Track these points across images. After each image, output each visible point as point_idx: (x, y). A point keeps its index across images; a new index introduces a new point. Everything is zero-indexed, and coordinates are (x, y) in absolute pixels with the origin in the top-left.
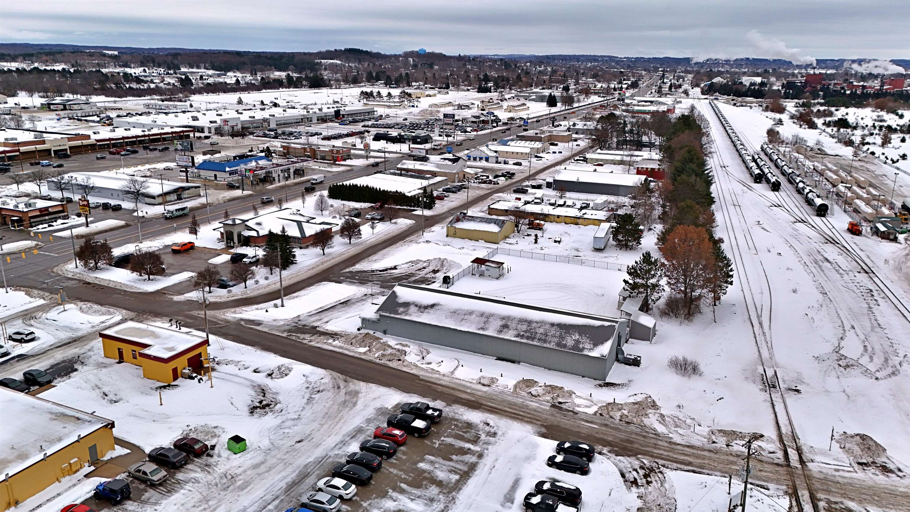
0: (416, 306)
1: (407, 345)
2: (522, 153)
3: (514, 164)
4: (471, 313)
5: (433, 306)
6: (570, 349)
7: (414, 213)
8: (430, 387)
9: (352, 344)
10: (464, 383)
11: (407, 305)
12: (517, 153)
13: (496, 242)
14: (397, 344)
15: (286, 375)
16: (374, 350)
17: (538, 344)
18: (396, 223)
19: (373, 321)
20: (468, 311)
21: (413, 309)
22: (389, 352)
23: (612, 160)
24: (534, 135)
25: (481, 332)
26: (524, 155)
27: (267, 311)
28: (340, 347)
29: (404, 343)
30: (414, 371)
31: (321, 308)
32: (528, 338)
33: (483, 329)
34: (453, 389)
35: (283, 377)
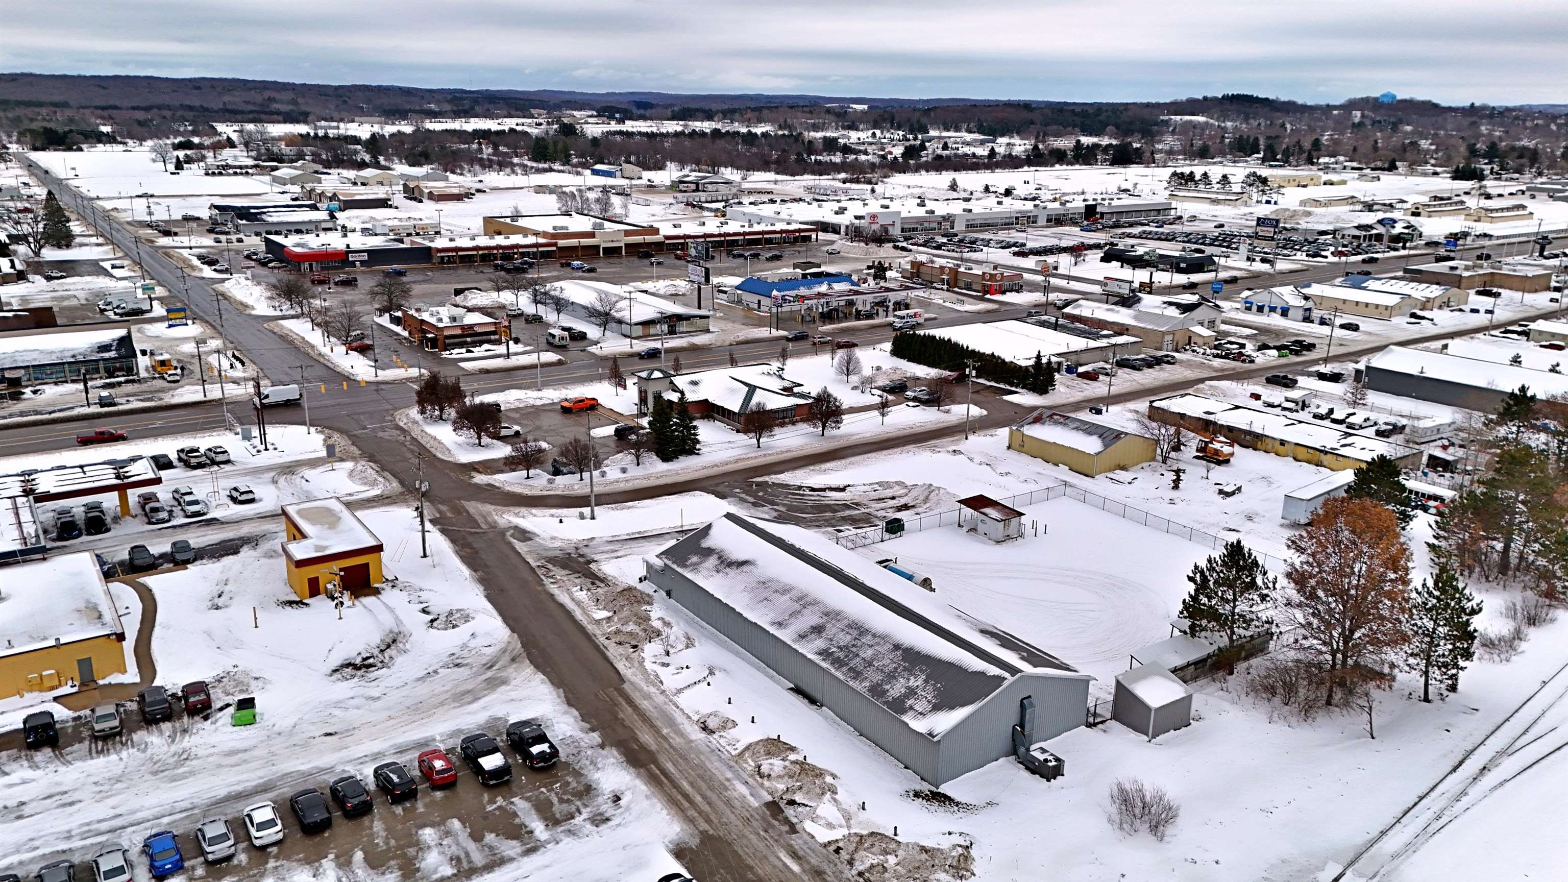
0: (720, 558)
2: (1377, 306)
3: (1343, 326)
4: (787, 591)
5: (743, 564)
6: (886, 703)
7: (1006, 398)
8: (616, 705)
9: (599, 601)
10: (676, 714)
11: (708, 551)
12: (1367, 305)
13: (1090, 473)
18: (948, 412)
21: (711, 562)
22: (629, 629)
24: (1447, 271)
25: (772, 630)
26: (1381, 310)
27: (561, 521)
28: (578, 603)
30: (628, 673)
32: (835, 661)
33: (780, 623)
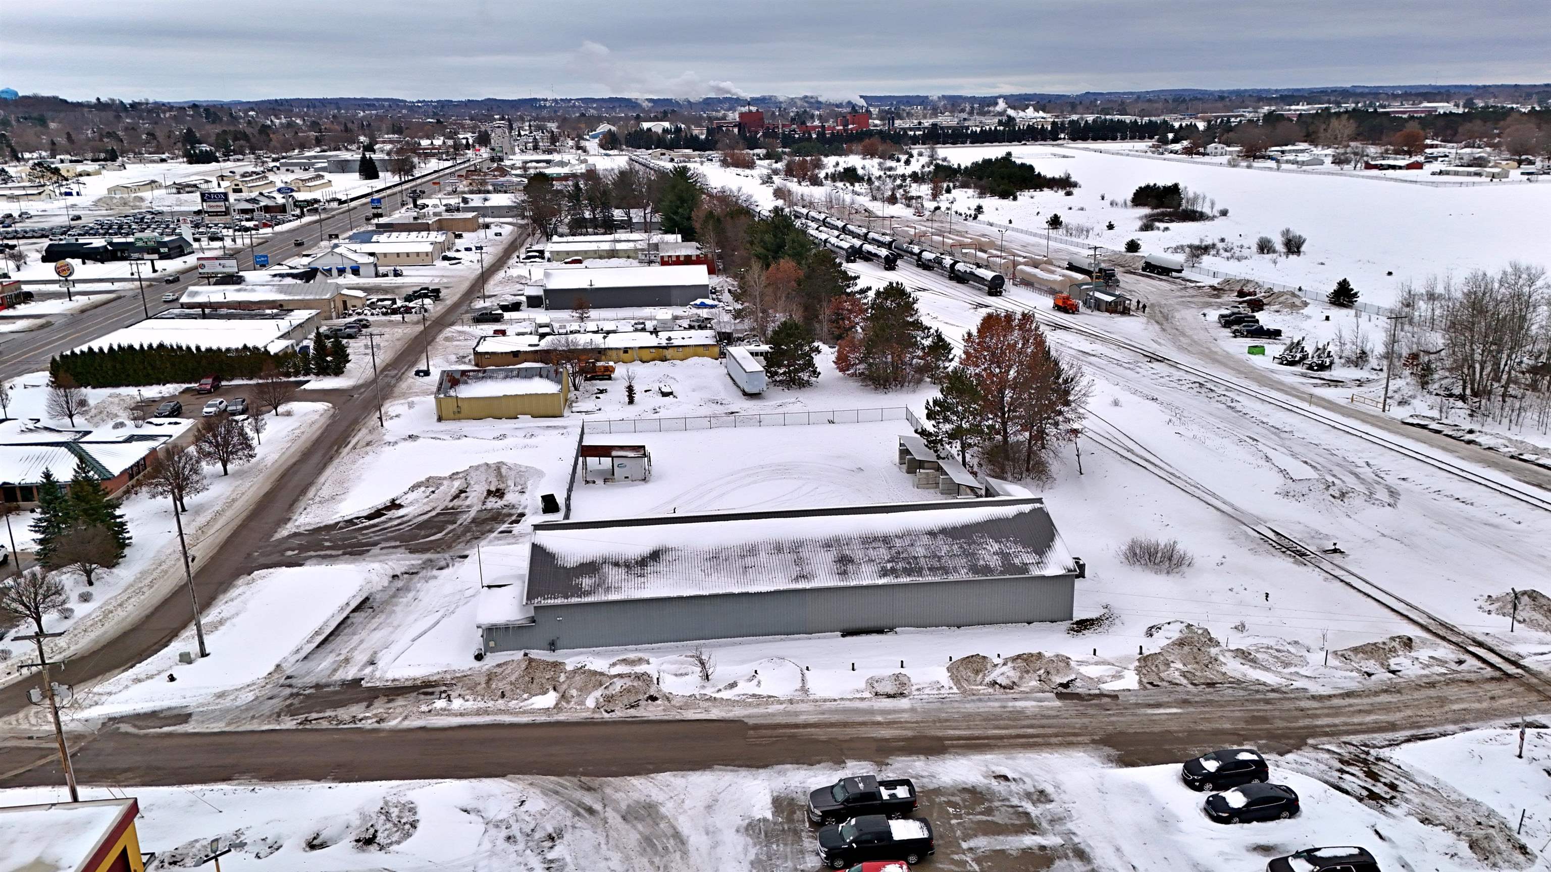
1: (640, 661)
2: (418, 254)
5: (655, 556)
6: (1002, 573)
7: (307, 386)
8: (793, 737)
9: (503, 695)
10: (848, 704)
11: (591, 568)
12: (408, 255)
13: (557, 413)
14: (614, 664)
15: (414, 825)
16: (574, 692)
17: (937, 579)
19: (520, 627)
20: (742, 548)
22: (618, 688)
23: (595, 252)
25: (804, 585)
26: (423, 257)
27: (172, 679)
28: (478, 712)
29: (632, 656)
30: (715, 713)
31: (317, 633)
32: (908, 572)
33: (802, 577)
34: (845, 725)
35: (408, 835)
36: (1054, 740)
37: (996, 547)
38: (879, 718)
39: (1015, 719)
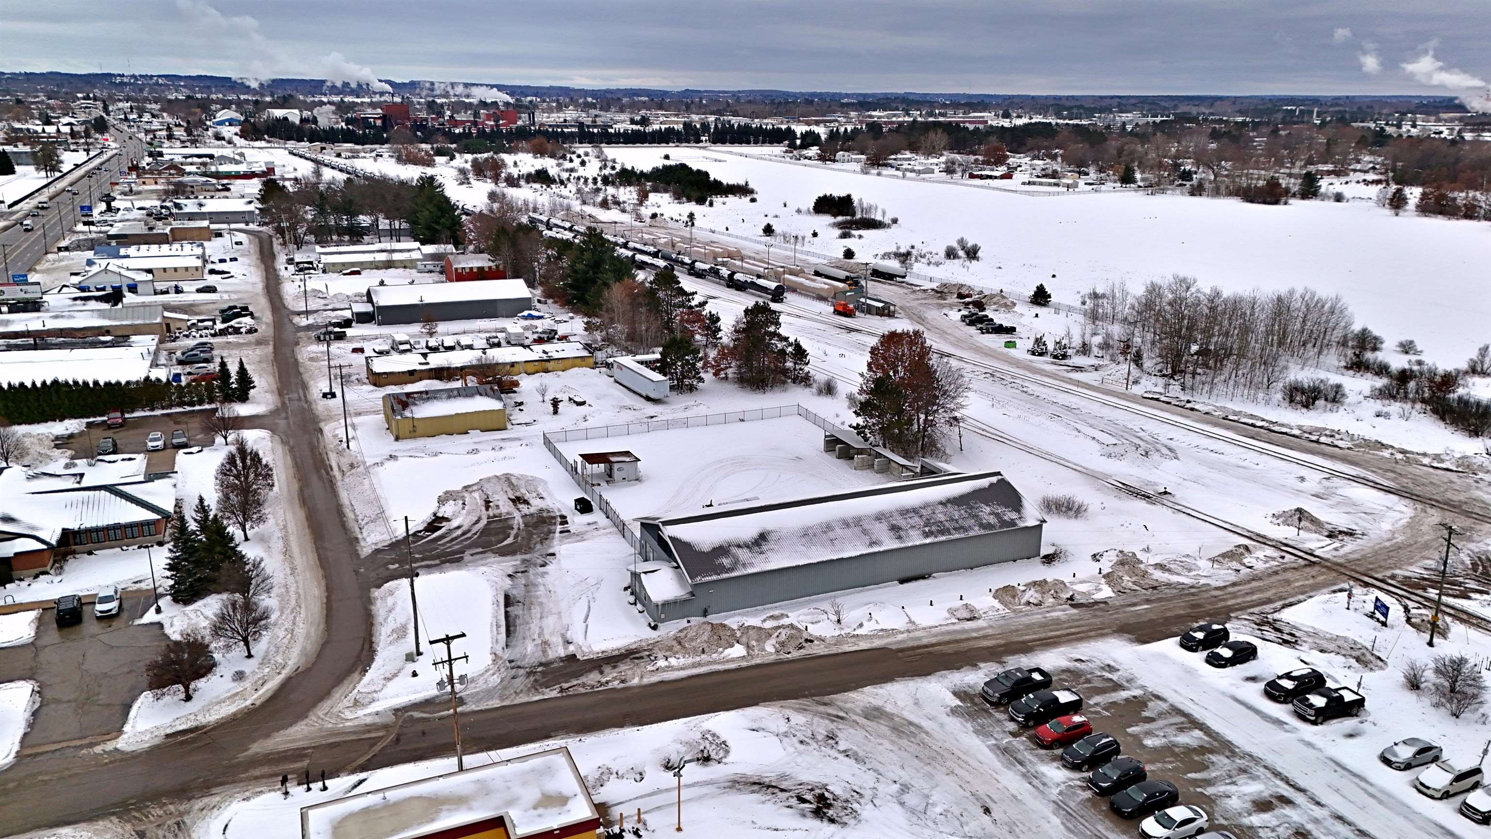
0: (739, 546)
1: (782, 616)
2: (187, 269)
4: (828, 527)
6: (1001, 527)
10: (946, 628)
13: (501, 426)
14: (764, 621)
15: (725, 745)
16: (754, 643)
17: (963, 536)
19: (685, 601)
20: (820, 525)
21: (743, 554)
24: (147, 232)
25: (876, 549)
29: (777, 613)
30: (864, 645)
31: (496, 626)
34: (957, 641)
35: (728, 751)
36: (1091, 634)
37: (988, 509)
38: (975, 635)
39: (1058, 624)
